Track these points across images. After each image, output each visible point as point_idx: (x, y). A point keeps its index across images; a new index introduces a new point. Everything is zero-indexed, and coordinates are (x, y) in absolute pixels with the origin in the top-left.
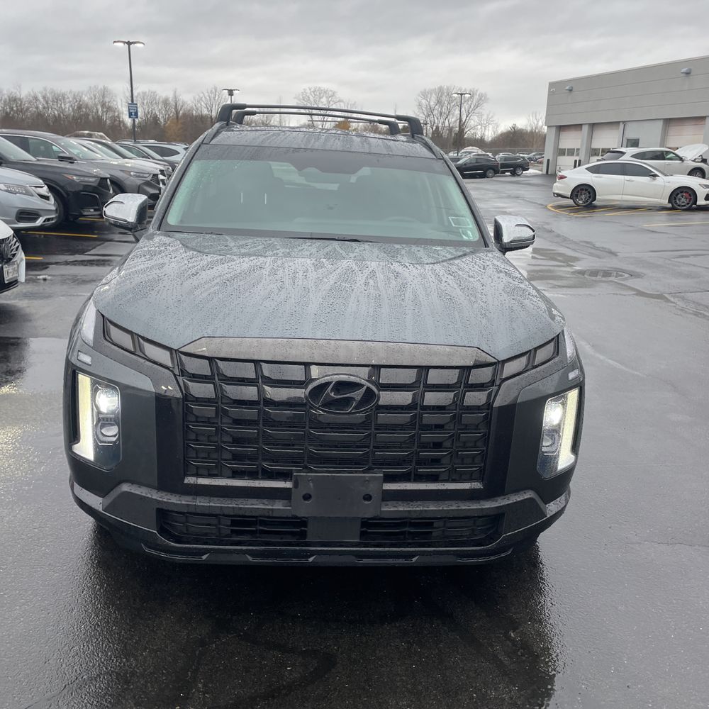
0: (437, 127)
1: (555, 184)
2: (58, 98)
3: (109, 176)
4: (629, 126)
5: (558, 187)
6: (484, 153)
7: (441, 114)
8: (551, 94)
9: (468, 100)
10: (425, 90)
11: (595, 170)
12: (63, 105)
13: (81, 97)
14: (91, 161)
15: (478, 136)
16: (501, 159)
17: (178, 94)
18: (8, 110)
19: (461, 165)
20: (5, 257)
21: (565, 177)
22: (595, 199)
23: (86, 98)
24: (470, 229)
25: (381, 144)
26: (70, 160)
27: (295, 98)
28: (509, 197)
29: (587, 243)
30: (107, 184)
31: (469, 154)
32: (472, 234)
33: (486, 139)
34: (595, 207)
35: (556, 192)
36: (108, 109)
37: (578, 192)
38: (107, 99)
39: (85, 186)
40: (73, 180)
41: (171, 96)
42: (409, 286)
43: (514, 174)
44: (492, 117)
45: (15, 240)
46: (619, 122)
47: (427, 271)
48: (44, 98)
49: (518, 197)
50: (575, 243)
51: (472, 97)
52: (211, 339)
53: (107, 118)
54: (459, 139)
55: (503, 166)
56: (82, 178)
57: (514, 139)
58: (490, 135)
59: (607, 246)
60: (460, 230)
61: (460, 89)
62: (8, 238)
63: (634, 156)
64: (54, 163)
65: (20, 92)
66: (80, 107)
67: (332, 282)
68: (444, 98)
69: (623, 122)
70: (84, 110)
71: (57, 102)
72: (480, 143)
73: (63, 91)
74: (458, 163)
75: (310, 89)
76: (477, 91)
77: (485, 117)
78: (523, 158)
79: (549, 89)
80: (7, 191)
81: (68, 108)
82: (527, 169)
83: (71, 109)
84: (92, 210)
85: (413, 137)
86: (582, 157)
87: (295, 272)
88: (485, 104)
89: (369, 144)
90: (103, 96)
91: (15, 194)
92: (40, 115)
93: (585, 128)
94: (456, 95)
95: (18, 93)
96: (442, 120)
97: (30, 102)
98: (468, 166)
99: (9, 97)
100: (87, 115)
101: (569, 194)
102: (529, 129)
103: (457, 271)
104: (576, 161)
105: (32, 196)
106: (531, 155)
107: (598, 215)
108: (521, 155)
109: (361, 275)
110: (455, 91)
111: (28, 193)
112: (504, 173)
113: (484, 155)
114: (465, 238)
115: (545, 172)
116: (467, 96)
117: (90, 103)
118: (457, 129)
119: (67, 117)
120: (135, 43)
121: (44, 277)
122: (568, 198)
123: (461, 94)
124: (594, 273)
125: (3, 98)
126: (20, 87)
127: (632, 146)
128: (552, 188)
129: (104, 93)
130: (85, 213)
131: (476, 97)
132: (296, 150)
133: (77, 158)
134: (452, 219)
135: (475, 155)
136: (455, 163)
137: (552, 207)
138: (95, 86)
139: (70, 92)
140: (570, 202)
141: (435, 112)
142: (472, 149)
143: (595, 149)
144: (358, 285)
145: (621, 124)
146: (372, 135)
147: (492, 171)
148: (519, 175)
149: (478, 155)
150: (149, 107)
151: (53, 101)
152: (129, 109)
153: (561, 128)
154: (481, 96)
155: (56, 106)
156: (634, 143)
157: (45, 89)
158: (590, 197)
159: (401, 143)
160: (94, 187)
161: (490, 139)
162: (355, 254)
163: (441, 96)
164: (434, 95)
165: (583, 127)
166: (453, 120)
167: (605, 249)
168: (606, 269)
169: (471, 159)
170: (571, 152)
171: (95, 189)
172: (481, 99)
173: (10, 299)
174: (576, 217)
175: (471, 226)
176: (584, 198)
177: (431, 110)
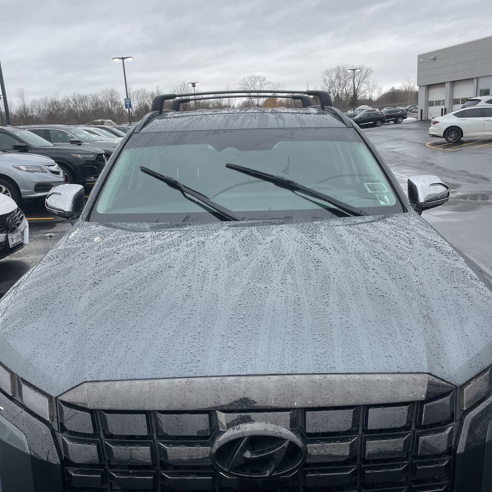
0: (338, 94)
1: (430, 128)
2: (83, 99)
3: (104, 152)
4: (481, 80)
5: (433, 130)
6: (373, 109)
7: (340, 85)
8: (420, 63)
9: (358, 74)
10: (328, 69)
11: (460, 115)
12: (86, 104)
13: (97, 97)
14: (92, 142)
15: (368, 98)
16: (386, 112)
17: (159, 89)
18: (51, 110)
19: (357, 119)
20: (10, 227)
21: (438, 122)
22: (462, 136)
23: (101, 98)
24: (387, 194)
25: (294, 118)
26: (79, 143)
27: (238, 84)
28: (396, 140)
29: (463, 171)
30: (103, 158)
31: (362, 111)
32: (388, 199)
33: (373, 99)
34: (463, 142)
35: (432, 133)
36: (115, 103)
37: (449, 132)
38: (114, 97)
39: (87, 161)
40: (78, 158)
41: (155, 91)
42: (332, 280)
43: (396, 122)
44: (377, 83)
45: (19, 212)
46: (473, 79)
47: (350, 255)
48: (74, 100)
49: (402, 139)
50: (453, 172)
51: (361, 71)
52: (94, 384)
53: (115, 109)
54: (354, 102)
55: (388, 117)
56: (84, 156)
57: (393, 97)
58: (376, 96)
59: (480, 173)
60: (377, 196)
61: (352, 66)
62: (13, 212)
63: (487, 102)
64: (67, 146)
65: (58, 97)
66: (97, 104)
67: (245, 282)
68: (341, 74)
69: (477, 78)
70: (100, 105)
71: (82, 102)
72: (369, 102)
73: (85, 94)
74: (355, 118)
75: (248, 77)
76: (364, 66)
77: (371, 84)
78: (402, 110)
79: (418, 60)
80: (28, 171)
81: (89, 105)
82: (406, 118)
83: (91, 106)
84: (93, 178)
85: (323, 108)
86: (447, 106)
87: (206, 272)
88: (371, 75)
89: (283, 119)
90: (112, 96)
91: (33, 172)
92: (71, 111)
93: (448, 86)
94: (350, 71)
95: (57, 99)
96: (341, 89)
97: (65, 104)
98: (362, 119)
99: (51, 101)
100: (101, 109)
101: (441, 134)
102: (404, 89)
103: (384, 251)
104: (442, 109)
105: (46, 172)
106: (407, 107)
107: (465, 149)
108: (400, 108)
109: (278, 268)
110: (349, 68)
111: (43, 171)
112: (389, 122)
113: (373, 110)
114: (382, 203)
115: (419, 119)
116: (358, 70)
117: (103, 101)
118: (352, 94)
119: (89, 111)
120: (127, 58)
121: (50, 234)
122: (442, 137)
123: (354, 70)
124: (474, 197)
125: (48, 103)
126: (57, 94)
127: (485, 95)
128: (428, 130)
129: (112, 93)
130: (88, 180)
131: (364, 71)
132: (216, 132)
133: (83, 141)
134: (368, 185)
135: (367, 111)
136: (352, 118)
137: (429, 145)
138: (106, 89)
139: (90, 95)
140: (443, 140)
141: (336, 84)
142: (365, 107)
143: (456, 99)
144: (274, 285)
145: (475, 79)
146: (286, 110)
147: (380, 121)
148: (400, 123)
149: (369, 111)
150: (141, 99)
151: (79, 102)
152: (125, 103)
153: (429, 87)
154: (367, 70)
155: (81, 105)
156: (486, 92)
157: (74, 94)
158: (458, 135)
159: (312, 116)
160: (94, 161)
161: (376, 99)
162: (272, 237)
163: (339, 73)
164: (334, 73)
165: (446, 84)
166: (349, 88)
167: (479, 175)
168: (483, 193)
169: (364, 115)
170: (438, 103)
171: (93, 163)
172: (367, 72)
173: (20, 256)
174: (450, 151)
175: (387, 191)
176: (454, 137)
177: (333, 83)
